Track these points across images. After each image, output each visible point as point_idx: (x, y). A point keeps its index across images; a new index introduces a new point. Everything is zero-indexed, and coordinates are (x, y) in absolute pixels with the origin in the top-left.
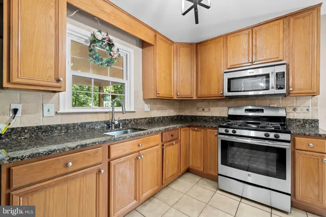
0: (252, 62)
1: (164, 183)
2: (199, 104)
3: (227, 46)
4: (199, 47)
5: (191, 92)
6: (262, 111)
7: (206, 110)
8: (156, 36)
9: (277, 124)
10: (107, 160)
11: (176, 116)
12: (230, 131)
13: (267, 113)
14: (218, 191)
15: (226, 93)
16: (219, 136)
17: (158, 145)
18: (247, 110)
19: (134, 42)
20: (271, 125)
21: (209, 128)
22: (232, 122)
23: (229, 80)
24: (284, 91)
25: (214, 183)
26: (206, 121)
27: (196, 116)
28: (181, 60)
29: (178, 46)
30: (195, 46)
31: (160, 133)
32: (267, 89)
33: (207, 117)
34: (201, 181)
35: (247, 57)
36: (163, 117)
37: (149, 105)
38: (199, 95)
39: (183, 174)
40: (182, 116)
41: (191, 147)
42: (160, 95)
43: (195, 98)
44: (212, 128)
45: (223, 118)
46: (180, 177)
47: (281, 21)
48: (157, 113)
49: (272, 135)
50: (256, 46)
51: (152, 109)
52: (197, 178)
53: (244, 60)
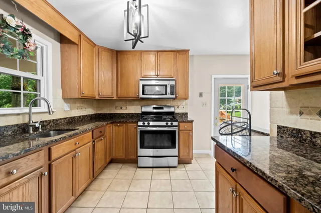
0: (157, 75)
1: (94, 176)
2: (117, 104)
3: (141, 60)
4: (119, 55)
5: (112, 93)
6: (162, 108)
7: (124, 108)
8: (80, 36)
9: (171, 117)
10: (48, 162)
11: (94, 114)
12: (146, 123)
13: (165, 110)
14: (138, 169)
15: (141, 96)
16: (139, 127)
17: (90, 142)
18: (154, 108)
19: (52, 34)
20: (168, 117)
21: (130, 123)
22: (145, 117)
23: (144, 86)
24: (174, 96)
25: (134, 165)
26: (123, 117)
27: (115, 114)
28: (102, 63)
29: (100, 50)
30: (115, 52)
31: (91, 131)
32: (166, 94)
33: (125, 114)
34: (124, 166)
35: (154, 71)
36: (83, 116)
37: (69, 104)
38: (119, 96)
39: (107, 165)
40: (100, 114)
41: (114, 140)
42: (84, 95)
43: (115, 98)
44: (133, 122)
45: (137, 114)
46: (105, 168)
47: (173, 53)
48: (77, 113)
49: (169, 123)
50: (160, 65)
51: (71, 109)
52: (120, 165)
53: (152, 73)
